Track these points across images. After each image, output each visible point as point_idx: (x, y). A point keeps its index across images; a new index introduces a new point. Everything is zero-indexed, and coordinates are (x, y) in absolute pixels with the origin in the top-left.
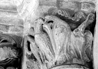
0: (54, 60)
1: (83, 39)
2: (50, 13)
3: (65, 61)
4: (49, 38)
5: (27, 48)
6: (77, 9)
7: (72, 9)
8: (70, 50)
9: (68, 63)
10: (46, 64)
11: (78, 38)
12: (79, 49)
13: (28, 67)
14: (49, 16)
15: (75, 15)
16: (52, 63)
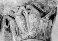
0: (28, 35)
1: (47, 24)
2: (29, 3)
3: (35, 36)
4: (25, 19)
5: (5, 23)
6: (46, 4)
7: (43, 3)
8: (38, 30)
9: (36, 38)
10: (21, 36)
11: (44, 23)
12: (43, 30)
13: (5, 36)
14: (29, 6)
15: (44, 7)
16: (26, 36)
